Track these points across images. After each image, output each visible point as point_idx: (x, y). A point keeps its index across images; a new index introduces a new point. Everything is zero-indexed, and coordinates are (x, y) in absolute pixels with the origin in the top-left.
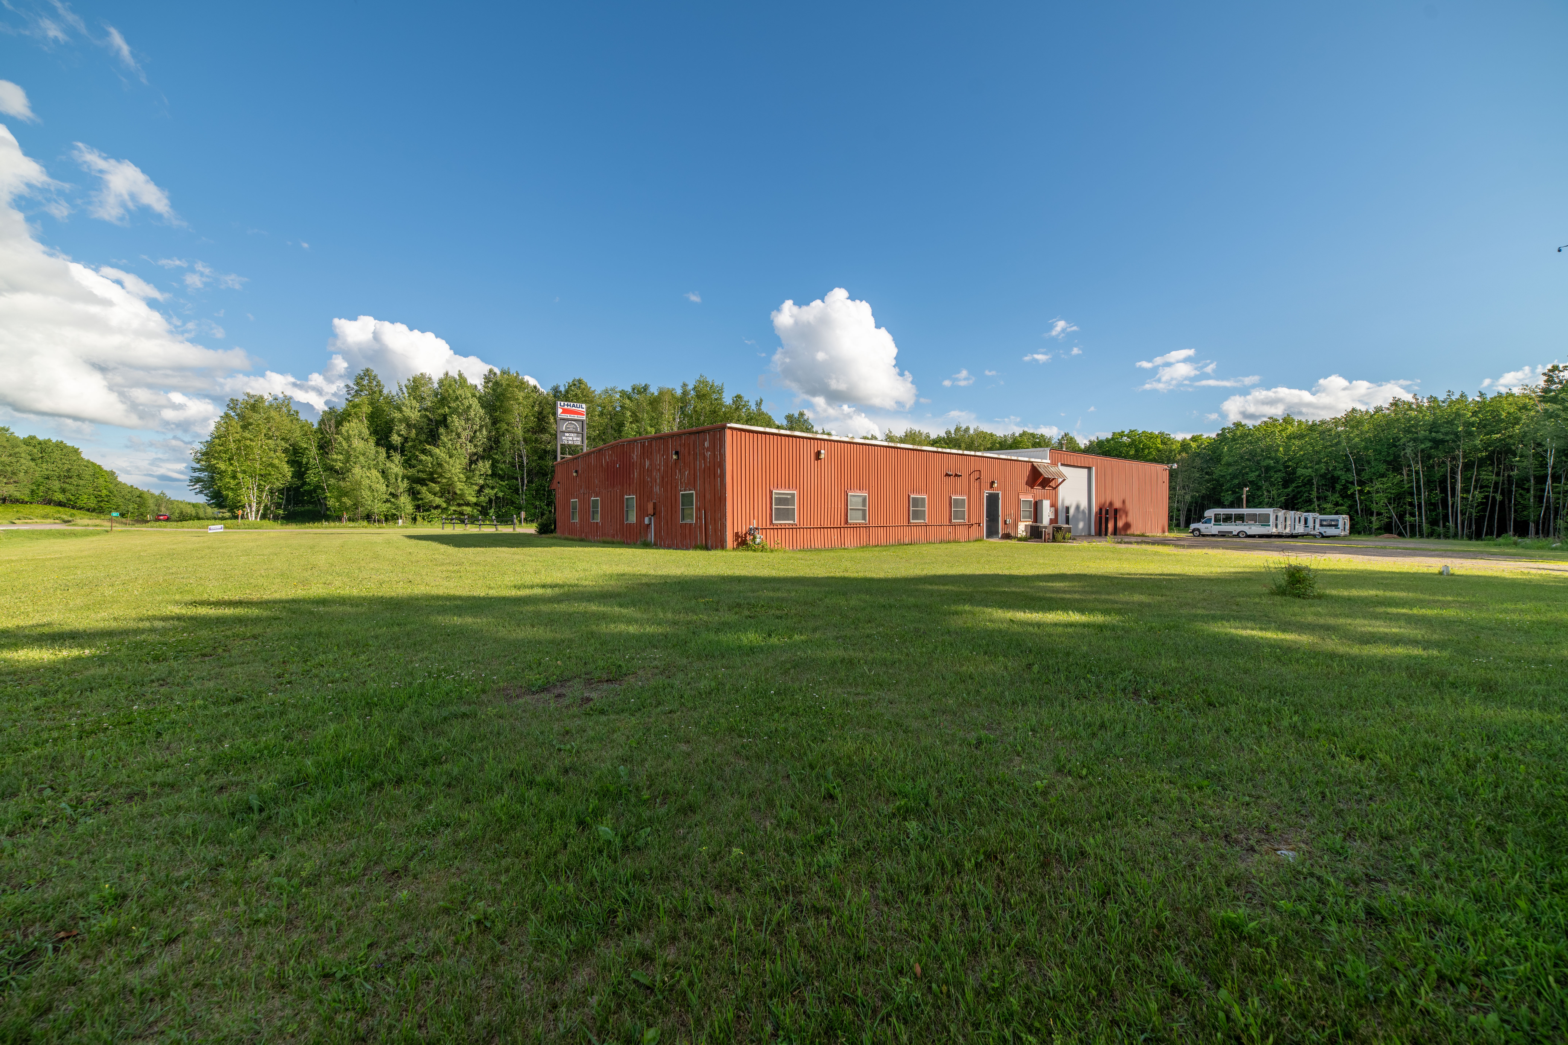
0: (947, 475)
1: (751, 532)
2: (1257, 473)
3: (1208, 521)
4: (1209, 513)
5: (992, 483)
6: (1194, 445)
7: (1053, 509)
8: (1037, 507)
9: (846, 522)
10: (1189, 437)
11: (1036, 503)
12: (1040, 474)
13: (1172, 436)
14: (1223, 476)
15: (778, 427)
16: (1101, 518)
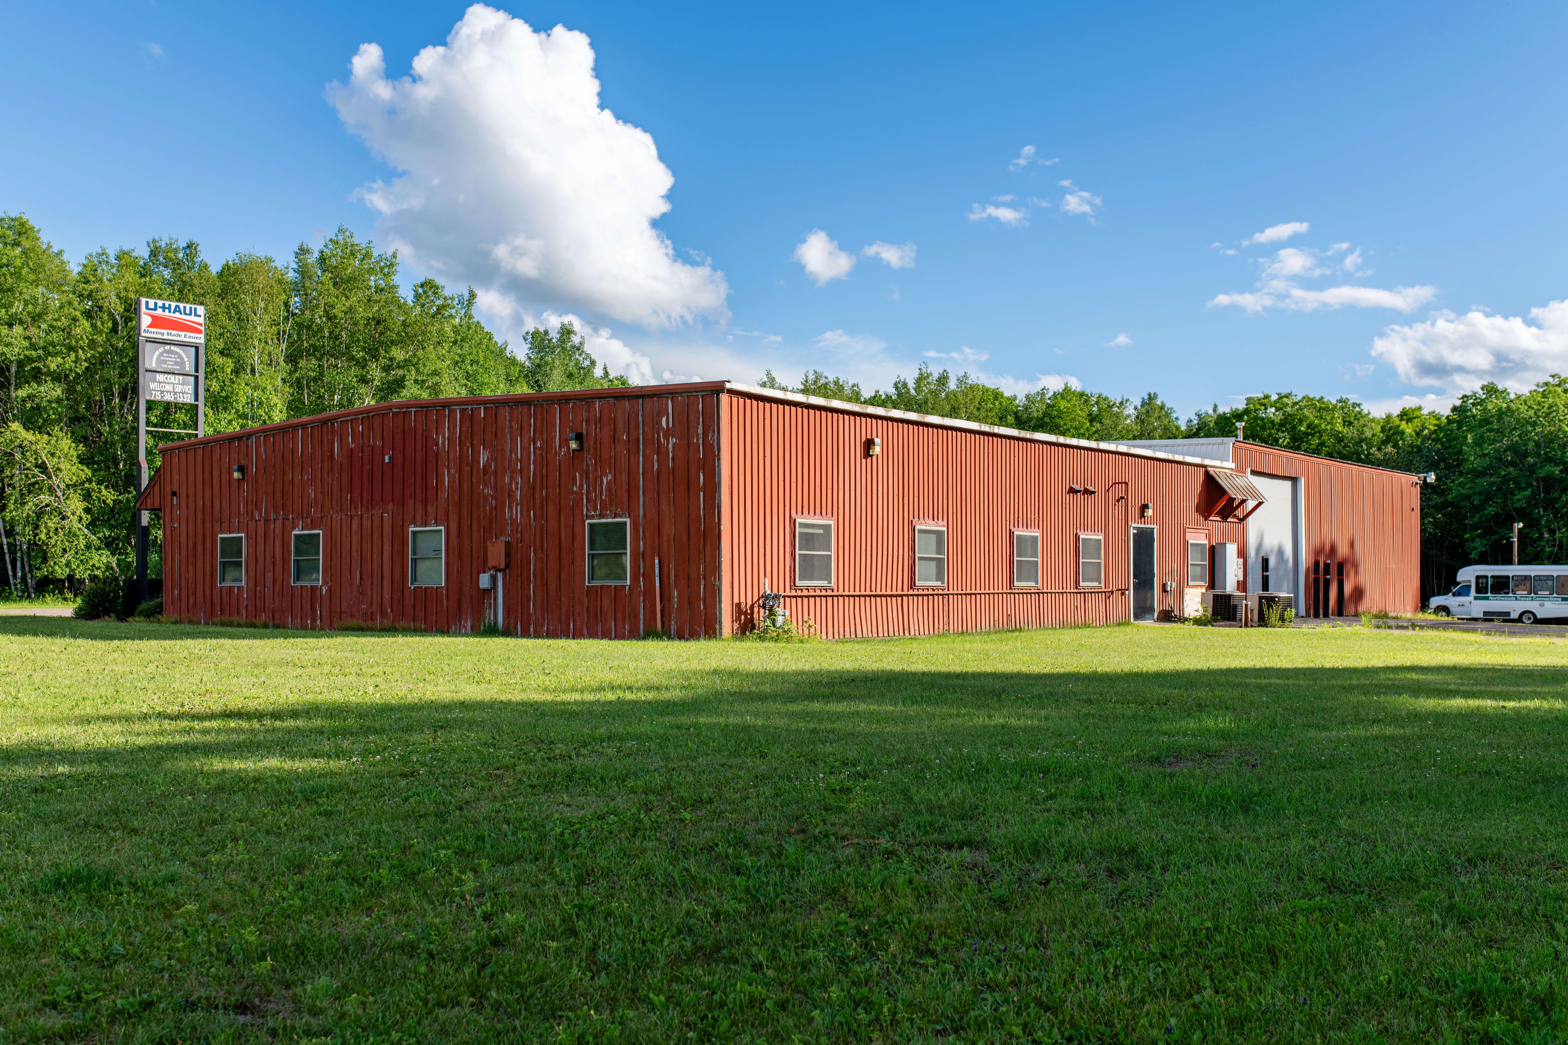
0: (1072, 491)
1: (768, 603)
2: (1528, 493)
3: (1464, 591)
4: (1467, 575)
5: (1144, 507)
6: (1408, 429)
7: (1241, 560)
8: (1214, 555)
9: (912, 585)
10: (1396, 412)
11: (1212, 549)
12: (1222, 491)
13: (1365, 408)
14: (1467, 497)
15: (784, 389)
16: (1316, 581)
